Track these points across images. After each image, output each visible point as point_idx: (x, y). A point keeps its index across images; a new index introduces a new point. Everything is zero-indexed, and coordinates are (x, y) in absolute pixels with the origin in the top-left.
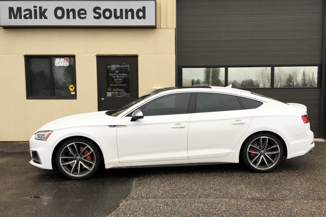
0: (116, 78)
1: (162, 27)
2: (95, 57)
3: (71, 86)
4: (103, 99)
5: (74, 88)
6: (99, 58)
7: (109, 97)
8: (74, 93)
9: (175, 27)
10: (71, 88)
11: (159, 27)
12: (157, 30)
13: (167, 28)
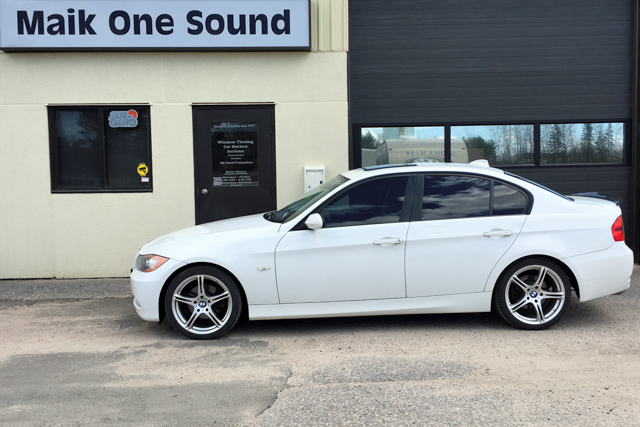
0: (231, 149)
1: (321, 48)
2: (190, 109)
3: (142, 166)
4: (205, 191)
5: (147, 170)
6: (197, 109)
7: (218, 187)
8: (147, 180)
9: (347, 48)
10: (141, 169)
11: (316, 49)
12: (311, 54)
13: (332, 51)
